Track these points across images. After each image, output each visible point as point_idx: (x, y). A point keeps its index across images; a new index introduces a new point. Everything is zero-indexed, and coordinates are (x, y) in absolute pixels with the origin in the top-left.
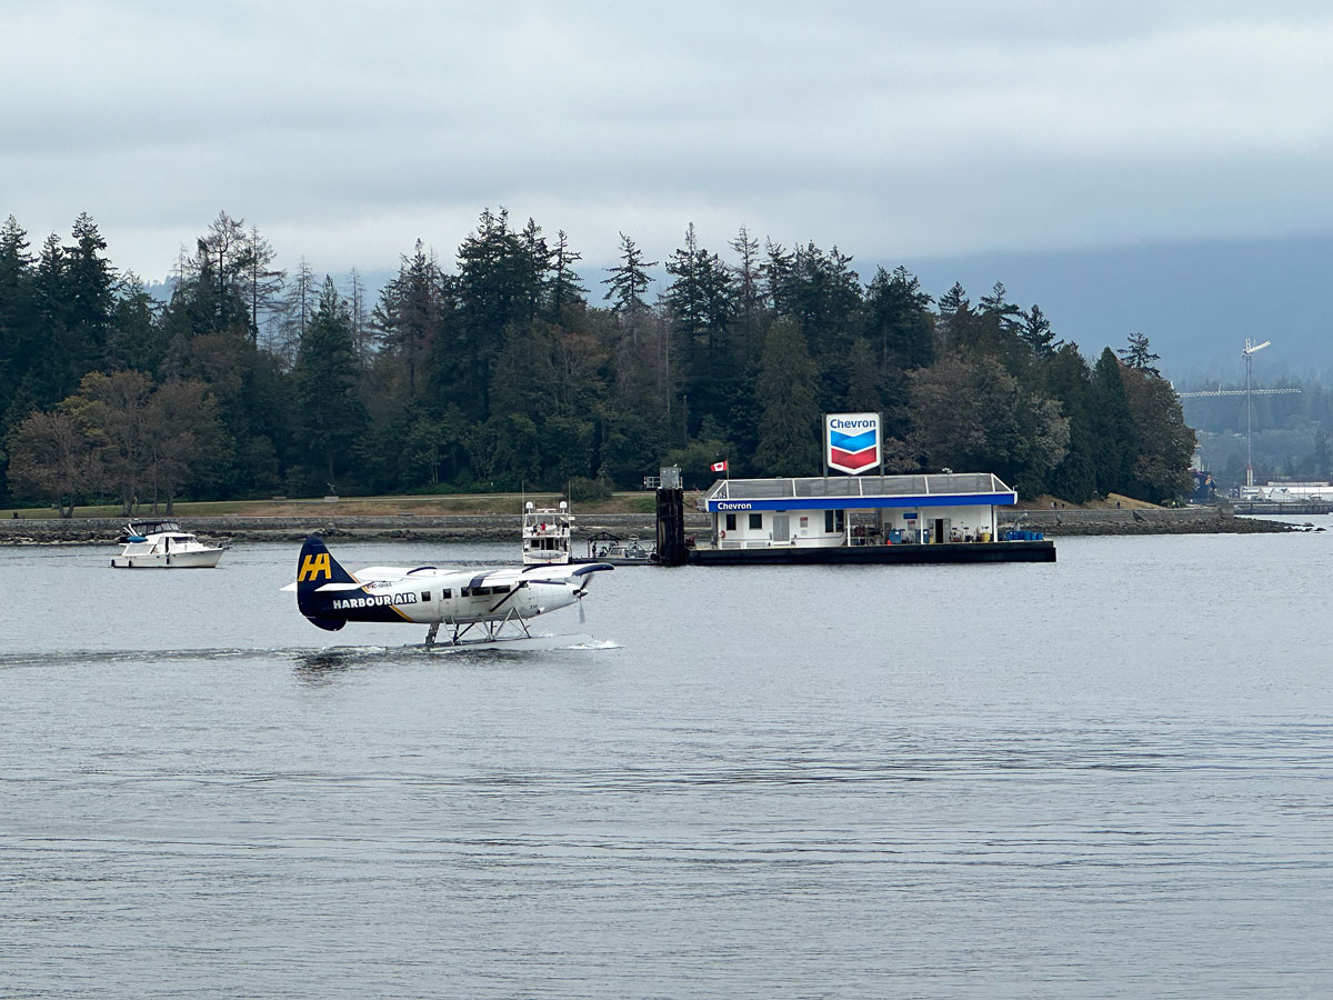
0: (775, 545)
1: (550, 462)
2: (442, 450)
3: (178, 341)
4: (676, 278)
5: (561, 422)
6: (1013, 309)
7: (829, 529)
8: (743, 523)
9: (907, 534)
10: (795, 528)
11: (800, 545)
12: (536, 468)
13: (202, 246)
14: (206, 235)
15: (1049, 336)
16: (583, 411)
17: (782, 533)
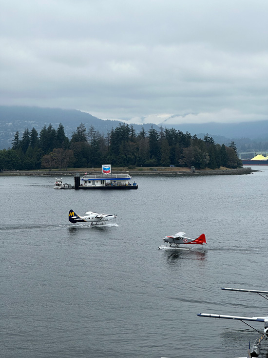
0: (93, 186)
1: (128, 162)
2: (111, 160)
3: (72, 143)
4: (150, 133)
5: (129, 156)
6: (209, 138)
7: (101, 183)
8: (88, 182)
9: (114, 184)
10: (96, 183)
11: (96, 186)
12: (126, 163)
13: (78, 128)
14: (79, 126)
15: (214, 142)
16: (133, 154)
17: (94, 184)
